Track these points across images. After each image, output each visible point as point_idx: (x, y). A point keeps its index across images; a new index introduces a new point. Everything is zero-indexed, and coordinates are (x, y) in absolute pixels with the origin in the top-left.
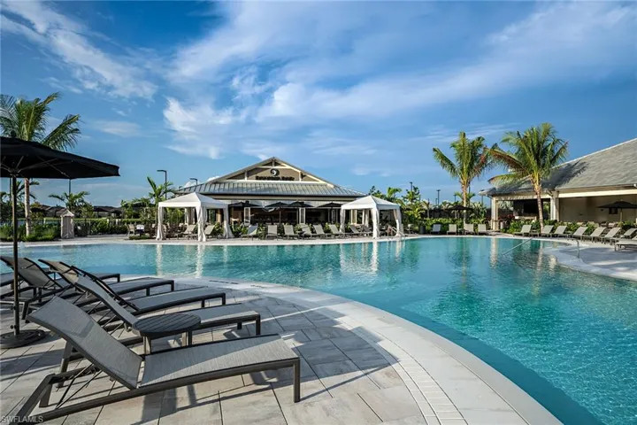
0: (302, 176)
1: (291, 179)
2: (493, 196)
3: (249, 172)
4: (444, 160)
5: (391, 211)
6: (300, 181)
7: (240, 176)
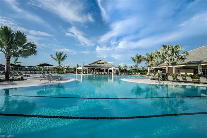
0: (106, 63)
1: (104, 64)
2: (148, 67)
3: (96, 62)
4: (133, 60)
5: (118, 70)
6: (105, 64)
7: (94, 63)
